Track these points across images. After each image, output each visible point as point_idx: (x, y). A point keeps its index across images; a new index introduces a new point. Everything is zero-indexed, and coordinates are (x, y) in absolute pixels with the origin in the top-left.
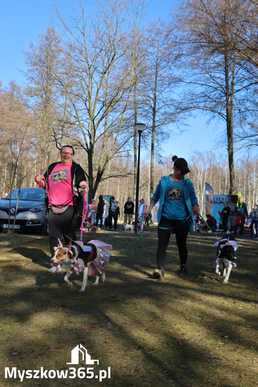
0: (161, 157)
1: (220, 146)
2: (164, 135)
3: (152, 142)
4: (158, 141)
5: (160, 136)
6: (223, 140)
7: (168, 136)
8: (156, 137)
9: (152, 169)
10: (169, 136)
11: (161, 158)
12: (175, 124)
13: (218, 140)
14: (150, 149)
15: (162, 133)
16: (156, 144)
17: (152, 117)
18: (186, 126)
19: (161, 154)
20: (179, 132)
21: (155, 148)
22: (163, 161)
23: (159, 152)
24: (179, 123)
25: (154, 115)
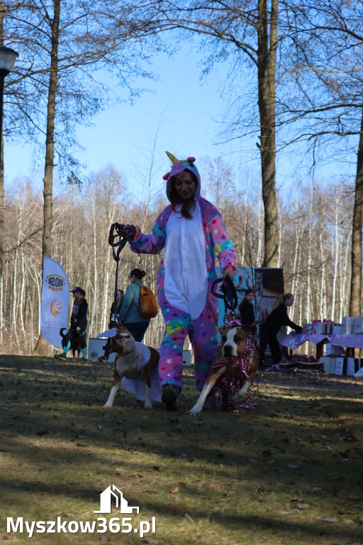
0: (73, 163)
1: (236, 134)
2: (84, 103)
3: (50, 117)
4: (66, 117)
5: (72, 102)
6: (245, 116)
7: (96, 104)
8: (60, 108)
9: (48, 197)
10: (97, 107)
11: (74, 168)
12: (116, 71)
13: (233, 116)
14: (43, 138)
15: (78, 96)
16: (59, 127)
17: (49, 45)
18: (146, 79)
19: (75, 156)
20: (125, 93)
21: (56, 138)
22: (80, 177)
23: (69, 151)
24: (126, 67)
25: (54, 42)
